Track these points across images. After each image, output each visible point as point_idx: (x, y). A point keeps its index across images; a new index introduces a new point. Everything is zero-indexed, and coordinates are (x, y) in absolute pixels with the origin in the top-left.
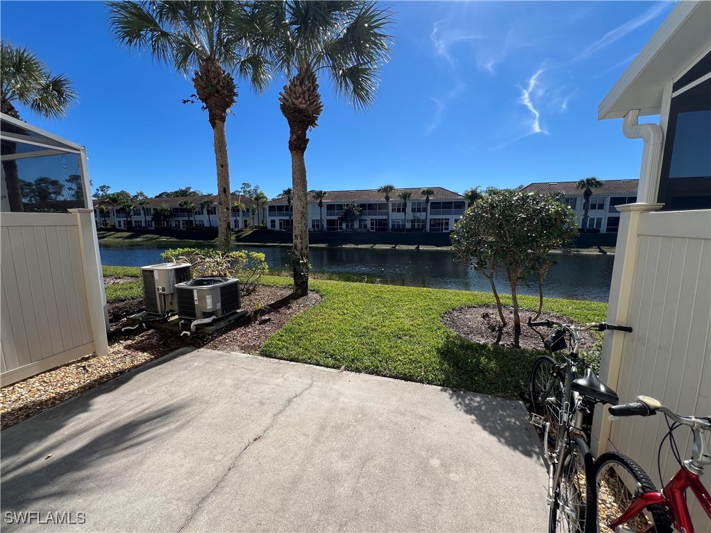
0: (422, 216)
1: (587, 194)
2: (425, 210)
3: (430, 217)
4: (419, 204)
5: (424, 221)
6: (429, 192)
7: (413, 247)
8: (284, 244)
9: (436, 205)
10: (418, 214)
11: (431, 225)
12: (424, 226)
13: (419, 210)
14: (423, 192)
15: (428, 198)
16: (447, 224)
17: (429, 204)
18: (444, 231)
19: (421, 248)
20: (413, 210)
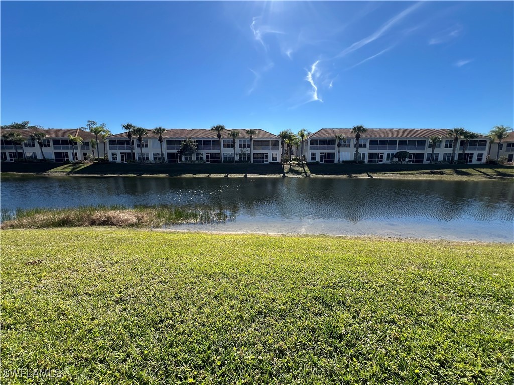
0: (248, 150)
1: (358, 137)
2: (249, 146)
3: (253, 152)
4: (245, 141)
5: (250, 155)
6: (252, 132)
7: (242, 176)
8: (124, 176)
9: (257, 142)
10: (244, 150)
11: (254, 158)
12: (249, 159)
13: (245, 146)
14: (248, 132)
15: (251, 136)
16: (266, 157)
17: (253, 141)
18: (264, 163)
19: (249, 176)
20: (241, 146)
